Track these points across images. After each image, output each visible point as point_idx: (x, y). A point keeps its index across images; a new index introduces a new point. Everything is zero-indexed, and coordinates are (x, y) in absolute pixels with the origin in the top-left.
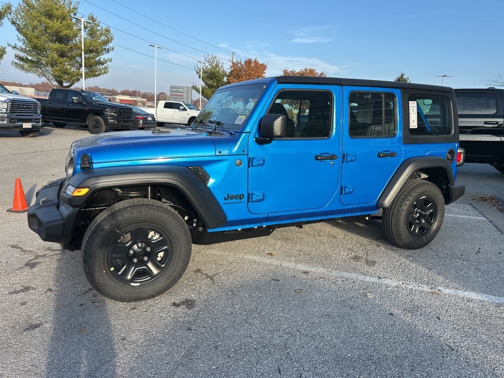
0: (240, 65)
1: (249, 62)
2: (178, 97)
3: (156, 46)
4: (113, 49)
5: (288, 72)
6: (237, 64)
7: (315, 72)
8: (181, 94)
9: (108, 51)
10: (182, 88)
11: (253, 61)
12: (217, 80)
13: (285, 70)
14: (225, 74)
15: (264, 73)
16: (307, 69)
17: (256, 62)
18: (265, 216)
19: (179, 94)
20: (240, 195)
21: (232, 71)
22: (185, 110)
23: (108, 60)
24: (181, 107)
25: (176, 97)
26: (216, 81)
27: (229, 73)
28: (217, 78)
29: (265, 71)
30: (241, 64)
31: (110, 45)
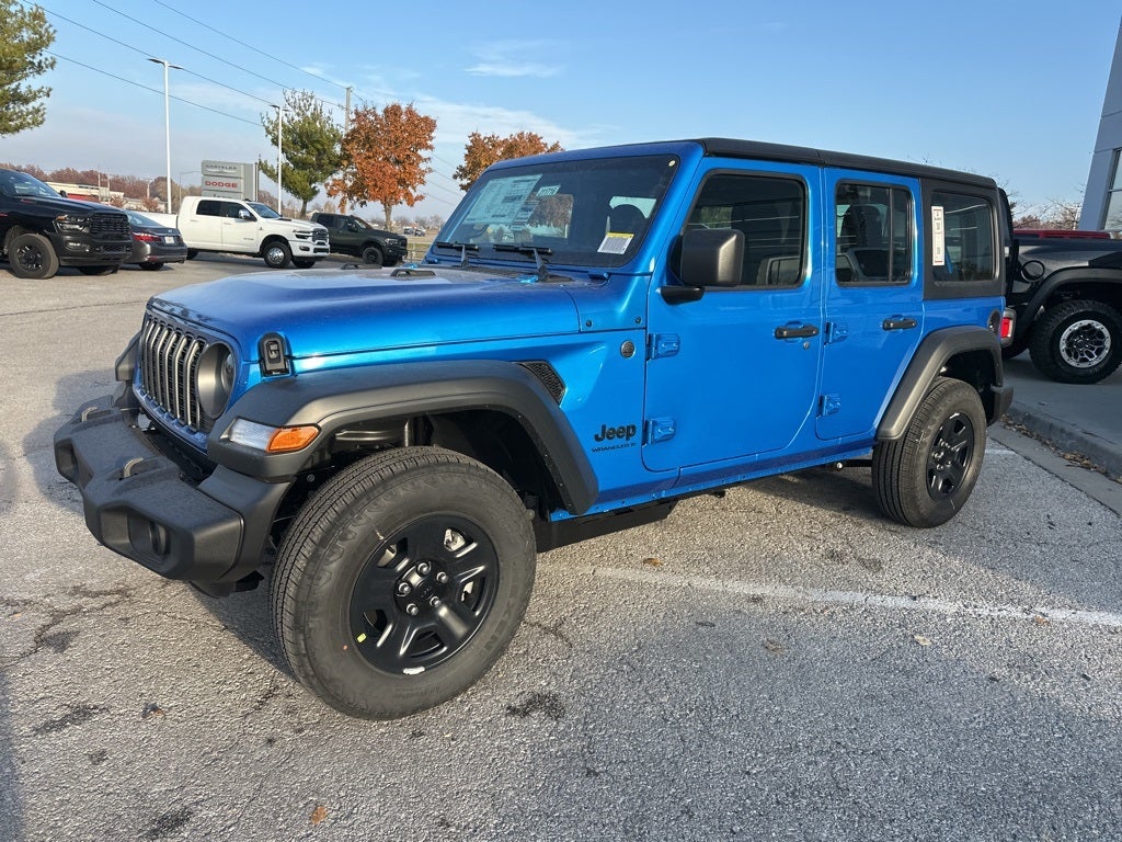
0: (372, 118)
1: (393, 111)
2: (225, 188)
3: (166, 63)
4: (52, 65)
5: (482, 137)
6: (365, 116)
7: (541, 141)
8: (231, 181)
9: (39, 69)
10: (233, 167)
11: (404, 107)
12: (318, 150)
13: (474, 135)
14: (336, 138)
15: (431, 139)
16: (522, 133)
17: (410, 112)
18: (673, 474)
19: (225, 181)
20: (629, 428)
21: (354, 131)
22: (251, 218)
23: (39, 91)
24: (242, 213)
25: (217, 188)
26: (315, 153)
27: (347, 135)
28: (319, 147)
29: (433, 134)
30: (375, 115)
31: (45, 55)
